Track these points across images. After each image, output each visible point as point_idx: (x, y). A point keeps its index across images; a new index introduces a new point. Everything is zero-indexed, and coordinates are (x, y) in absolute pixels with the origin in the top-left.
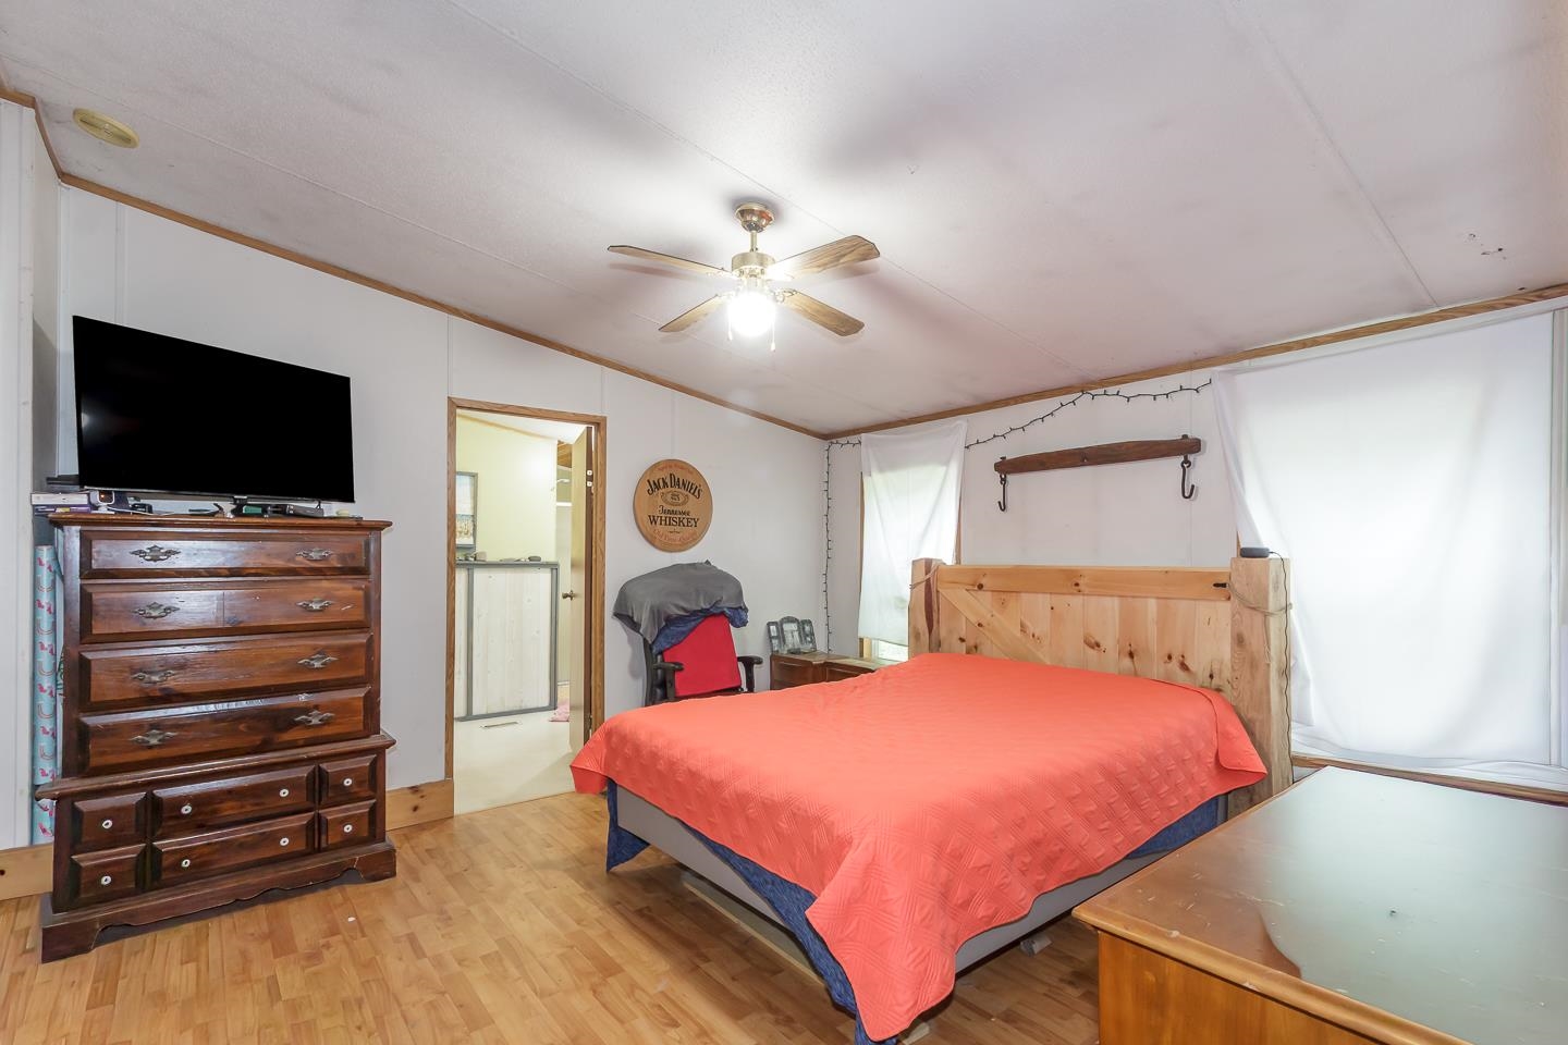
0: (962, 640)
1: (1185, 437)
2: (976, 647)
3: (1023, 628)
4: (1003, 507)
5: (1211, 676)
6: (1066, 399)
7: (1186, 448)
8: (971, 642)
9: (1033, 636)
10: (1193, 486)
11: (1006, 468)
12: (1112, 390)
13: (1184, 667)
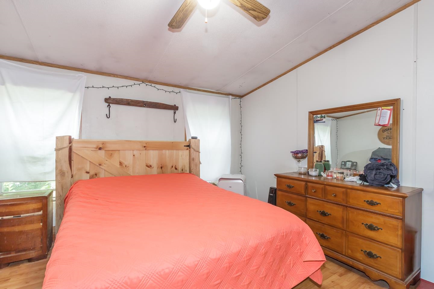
0: (88, 173)
1: (175, 105)
2: (96, 175)
3: (121, 164)
4: (108, 117)
5: (182, 170)
6: (136, 82)
7: (175, 108)
8: (92, 172)
9: (126, 166)
10: (176, 119)
11: (109, 101)
12: (153, 85)
13: (176, 169)
